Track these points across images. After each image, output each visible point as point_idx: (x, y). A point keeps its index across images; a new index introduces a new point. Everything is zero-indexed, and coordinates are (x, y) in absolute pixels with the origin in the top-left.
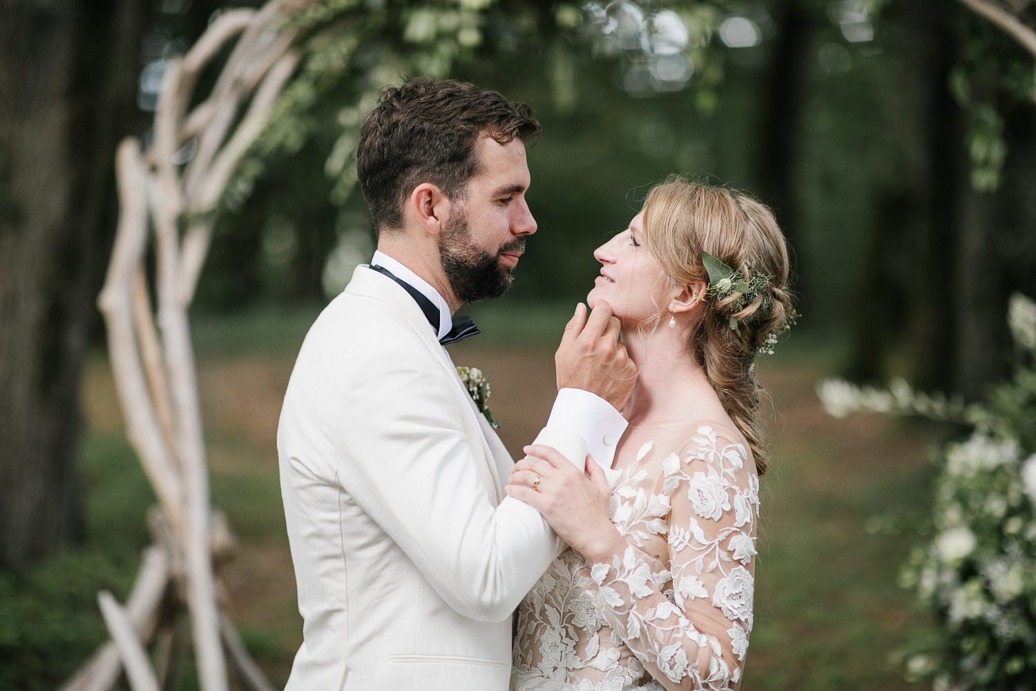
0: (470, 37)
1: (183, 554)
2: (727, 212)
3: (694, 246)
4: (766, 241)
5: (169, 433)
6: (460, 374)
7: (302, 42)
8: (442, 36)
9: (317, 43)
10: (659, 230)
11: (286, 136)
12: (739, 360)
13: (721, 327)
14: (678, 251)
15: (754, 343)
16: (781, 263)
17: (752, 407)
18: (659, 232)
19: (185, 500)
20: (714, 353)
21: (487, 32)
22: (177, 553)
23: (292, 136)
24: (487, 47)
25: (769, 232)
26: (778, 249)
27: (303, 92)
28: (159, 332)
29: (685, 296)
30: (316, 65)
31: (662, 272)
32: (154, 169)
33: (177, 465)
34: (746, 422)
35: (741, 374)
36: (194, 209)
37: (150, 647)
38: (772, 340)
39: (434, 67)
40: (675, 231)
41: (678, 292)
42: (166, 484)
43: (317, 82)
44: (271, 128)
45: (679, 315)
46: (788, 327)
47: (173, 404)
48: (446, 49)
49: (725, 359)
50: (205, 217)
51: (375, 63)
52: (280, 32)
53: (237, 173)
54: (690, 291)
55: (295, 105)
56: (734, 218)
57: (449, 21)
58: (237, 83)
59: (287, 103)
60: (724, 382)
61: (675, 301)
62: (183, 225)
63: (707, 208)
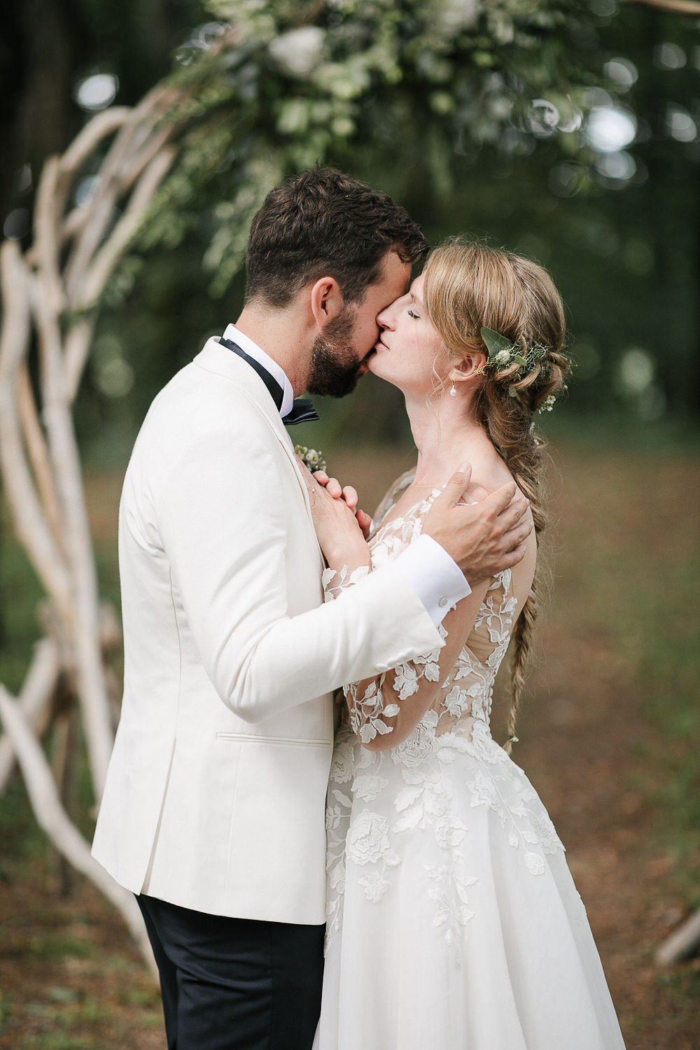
0: (344, 127)
1: (72, 646)
2: (505, 282)
3: (473, 319)
4: (543, 309)
5: (56, 530)
6: (297, 453)
7: (178, 139)
8: (313, 126)
9: (194, 138)
10: (439, 300)
11: (165, 232)
12: (520, 423)
13: (501, 395)
14: (458, 323)
15: (533, 406)
16: (559, 329)
17: (532, 464)
18: (439, 302)
19: (74, 593)
20: (495, 417)
21: (359, 121)
22: (66, 646)
23: (170, 230)
24: (360, 136)
25: (546, 299)
26: (556, 315)
27: (180, 186)
28: (44, 430)
29: (466, 366)
30: (192, 160)
31: (443, 344)
32: (35, 269)
33: (65, 560)
34: (526, 481)
35: (523, 436)
36: (75, 306)
37: (45, 740)
38: (551, 400)
39: (308, 158)
40: (455, 302)
41: (458, 362)
42: (55, 578)
43: (192, 177)
44: (149, 223)
45: (459, 384)
46: (566, 387)
47: (60, 500)
48: (319, 139)
49: (507, 423)
50: (85, 314)
51: (250, 157)
52: (156, 129)
53: (117, 270)
54: (470, 361)
55: (172, 199)
56: (512, 288)
57: (321, 111)
58: (114, 180)
59: (164, 198)
60: (506, 444)
61: (455, 370)
62: (65, 324)
63: (485, 280)
